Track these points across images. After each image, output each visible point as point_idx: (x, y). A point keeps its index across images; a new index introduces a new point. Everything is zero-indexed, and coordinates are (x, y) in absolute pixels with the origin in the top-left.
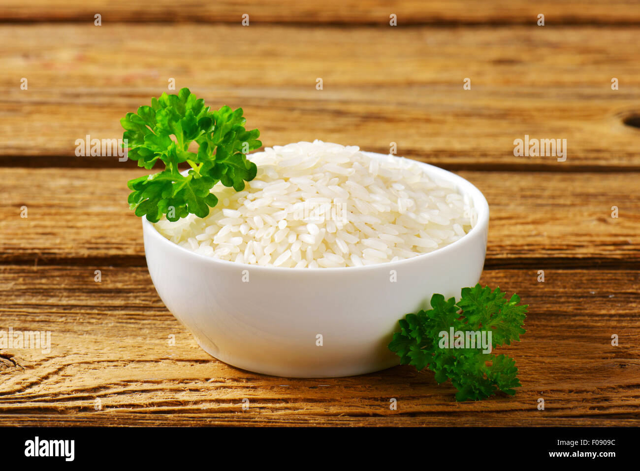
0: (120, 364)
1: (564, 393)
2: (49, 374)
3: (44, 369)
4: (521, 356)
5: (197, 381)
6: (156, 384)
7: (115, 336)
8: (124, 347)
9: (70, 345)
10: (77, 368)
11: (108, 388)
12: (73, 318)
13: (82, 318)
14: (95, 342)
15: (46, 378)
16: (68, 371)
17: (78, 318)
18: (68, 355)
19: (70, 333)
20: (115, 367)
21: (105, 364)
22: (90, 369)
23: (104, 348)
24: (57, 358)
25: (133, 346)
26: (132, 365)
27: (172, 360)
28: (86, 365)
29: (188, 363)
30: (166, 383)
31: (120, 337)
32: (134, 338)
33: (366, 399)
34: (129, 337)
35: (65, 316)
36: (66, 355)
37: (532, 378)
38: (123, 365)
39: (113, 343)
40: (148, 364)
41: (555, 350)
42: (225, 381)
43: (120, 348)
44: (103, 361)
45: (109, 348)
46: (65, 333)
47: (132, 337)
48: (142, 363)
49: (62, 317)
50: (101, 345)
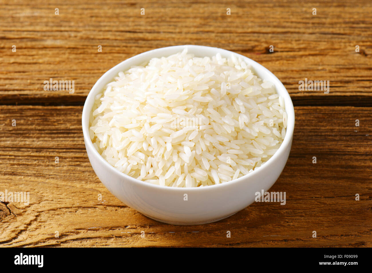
0: (73, 211)
1: (338, 237)
2: (31, 221)
3: (28, 216)
4: (313, 198)
5: (120, 228)
6: (96, 231)
7: (69, 180)
8: (74, 193)
9: (42, 190)
10: (48, 215)
11: (67, 235)
12: (43, 161)
13: (48, 161)
14: (57, 187)
15: (30, 224)
16: (43, 217)
17: (45, 161)
18: (41, 202)
19: (41, 177)
20: (70, 213)
21: (64, 210)
22: (55, 215)
23: (63, 193)
24: (35, 204)
25: (80, 192)
26: (80, 211)
27: (104, 205)
28: (53, 211)
29: (114, 208)
30: (101, 230)
31: (72, 181)
32: (80, 182)
33: (221, 244)
34: (77, 181)
35: (38, 160)
36: (40, 201)
37: (319, 219)
38: (75, 211)
39: (68, 189)
40: (90, 209)
41: (333, 192)
42: (137, 227)
43: (72, 193)
44: (63, 208)
45: (65, 193)
46: (38, 177)
47: (79, 181)
48: (86, 208)
49: (35, 160)
50: (60, 191)
